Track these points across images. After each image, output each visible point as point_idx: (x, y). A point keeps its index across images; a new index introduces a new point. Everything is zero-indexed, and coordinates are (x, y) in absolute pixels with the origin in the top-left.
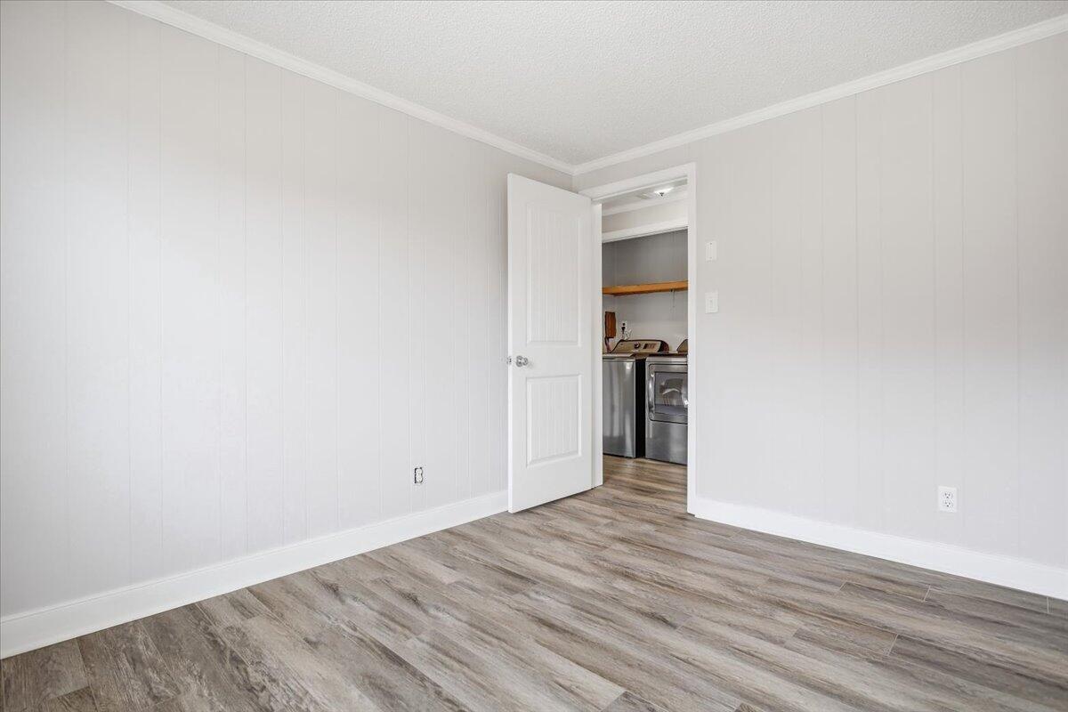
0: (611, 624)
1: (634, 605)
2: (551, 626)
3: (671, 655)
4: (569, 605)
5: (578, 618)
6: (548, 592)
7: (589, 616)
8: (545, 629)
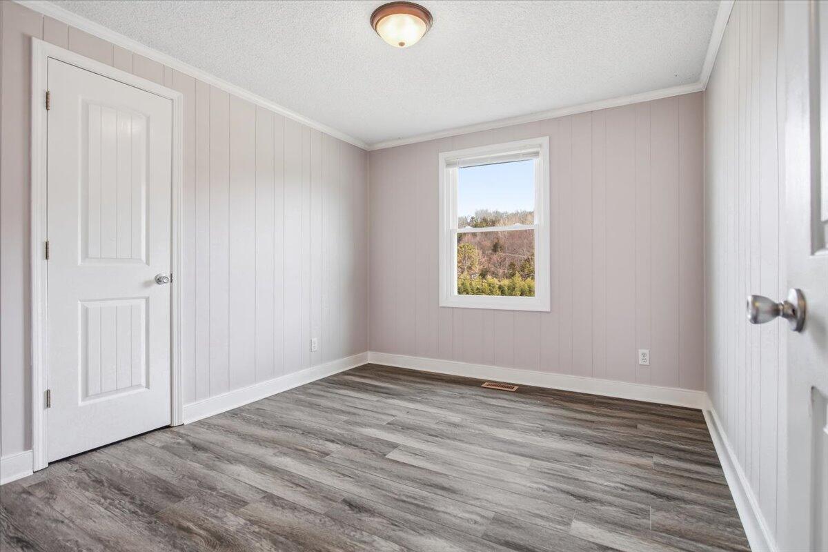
0: (396, 497)
1: (376, 520)
2: (443, 488)
3: (353, 478)
4: (438, 511)
5: (425, 499)
6: (465, 524)
7: (415, 502)
8: (446, 485)
